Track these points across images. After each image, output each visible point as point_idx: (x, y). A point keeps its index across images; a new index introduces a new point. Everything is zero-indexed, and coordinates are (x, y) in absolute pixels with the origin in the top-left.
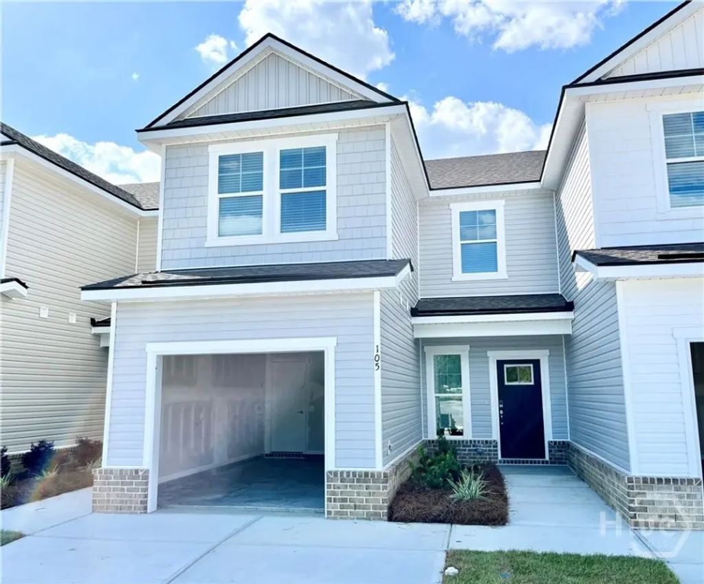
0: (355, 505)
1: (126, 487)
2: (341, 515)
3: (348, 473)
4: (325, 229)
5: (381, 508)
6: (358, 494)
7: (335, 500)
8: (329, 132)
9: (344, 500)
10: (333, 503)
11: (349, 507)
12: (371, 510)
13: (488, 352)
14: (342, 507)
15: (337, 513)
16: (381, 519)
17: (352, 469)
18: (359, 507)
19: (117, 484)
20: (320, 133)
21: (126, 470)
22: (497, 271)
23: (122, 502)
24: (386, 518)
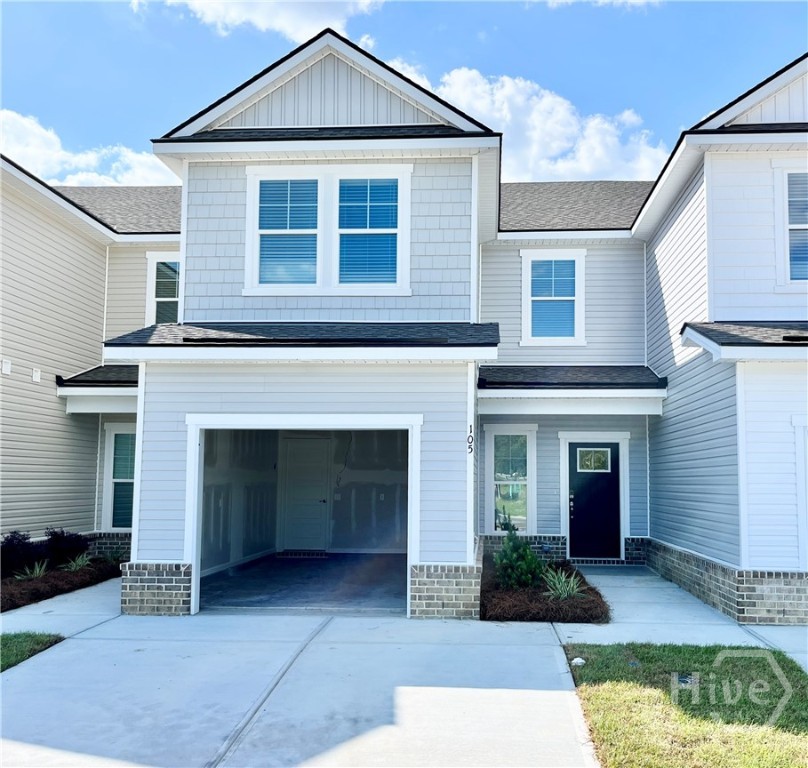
0: (443, 604)
1: (163, 585)
2: (426, 614)
3: (436, 567)
4: (395, 282)
5: (473, 606)
6: (447, 591)
7: (420, 598)
8: (402, 161)
9: (431, 598)
10: (417, 601)
11: (436, 605)
12: (462, 608)
13: (560, 433)
14: (428, 605)
15: (422, 612)
16: (472, 618)
17: (440, 564)
18: (448, 605)
19: (153, 581)
20: (390, 161)
21: (164, 566)
22: (573, 335)
23: (159, 602)
24: (478, 616)
